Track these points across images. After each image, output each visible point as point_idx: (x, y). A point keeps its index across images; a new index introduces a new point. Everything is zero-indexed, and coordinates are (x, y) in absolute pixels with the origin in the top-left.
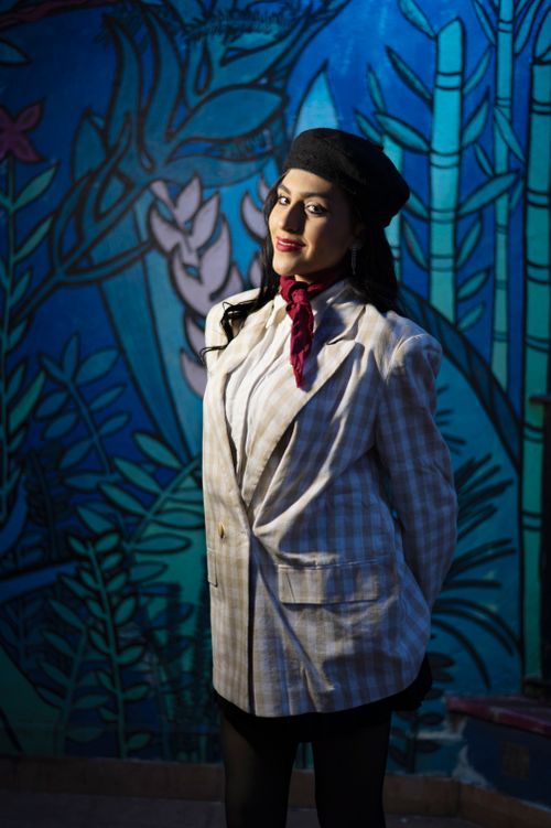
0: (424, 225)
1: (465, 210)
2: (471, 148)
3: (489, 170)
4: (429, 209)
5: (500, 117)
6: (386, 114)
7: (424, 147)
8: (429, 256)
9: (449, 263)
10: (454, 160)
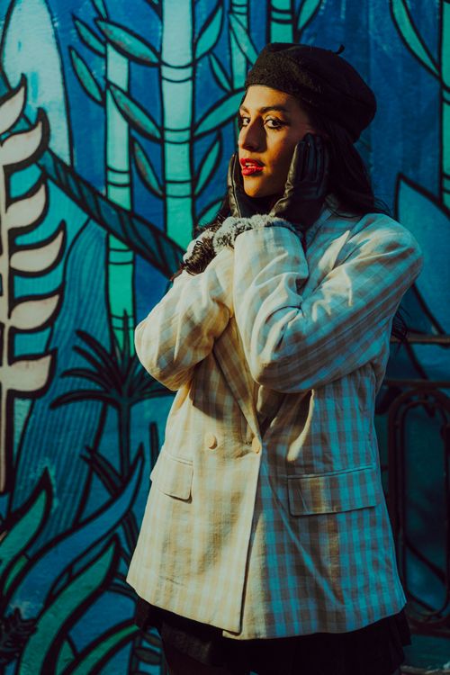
0: (158, 147)
1: (201, 130)
2: (206, 59)
3: (226, 85)
4: (162, 129)
5: (235, 25)
6: (108, 21)
7: (155, 60)
8: (164, 183)
9: (186, 189)
10: (188, 73)
